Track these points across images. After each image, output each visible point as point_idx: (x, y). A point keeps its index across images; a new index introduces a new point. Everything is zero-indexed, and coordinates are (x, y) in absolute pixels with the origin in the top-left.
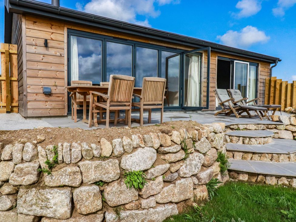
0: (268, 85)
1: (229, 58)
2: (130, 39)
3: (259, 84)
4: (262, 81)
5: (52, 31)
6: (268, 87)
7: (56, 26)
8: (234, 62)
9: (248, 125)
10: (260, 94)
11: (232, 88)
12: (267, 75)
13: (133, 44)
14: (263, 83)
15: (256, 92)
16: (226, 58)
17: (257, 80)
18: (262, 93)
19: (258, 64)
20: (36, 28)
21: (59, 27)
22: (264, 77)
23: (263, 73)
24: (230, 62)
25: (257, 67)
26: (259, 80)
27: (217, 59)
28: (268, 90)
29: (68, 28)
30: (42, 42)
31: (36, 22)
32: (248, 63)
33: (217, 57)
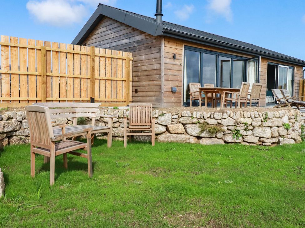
0: (302, 85)
1: (275, 63)
2: (216, 51)
3: (295, 85)
4: (297, 82)
5: (176, 47)
6: (302, 87)
7: (179, 44)
8: (278, 66)
9: (304, 113)
10: (295, 92)
11: (276, 88)
12: (300, 77)
13: (217, 55)
14: (298, 83)
15: (293, 91)
16: (273, 63)
17: (293, 81)
18: (296, 92)
19: (294, 67)
20: (169, 46)
21: (180, 44)
22: (298, 79)
23: (298, 75)
24: (275, 66)
25: (293, 70)
26: (295, 81)
27: (267, 64)
28: (302, 90)
29: (184, 45)
30: (171, 56)
31: (169, 42)
32: (288, 67)
33: (267, 62)
